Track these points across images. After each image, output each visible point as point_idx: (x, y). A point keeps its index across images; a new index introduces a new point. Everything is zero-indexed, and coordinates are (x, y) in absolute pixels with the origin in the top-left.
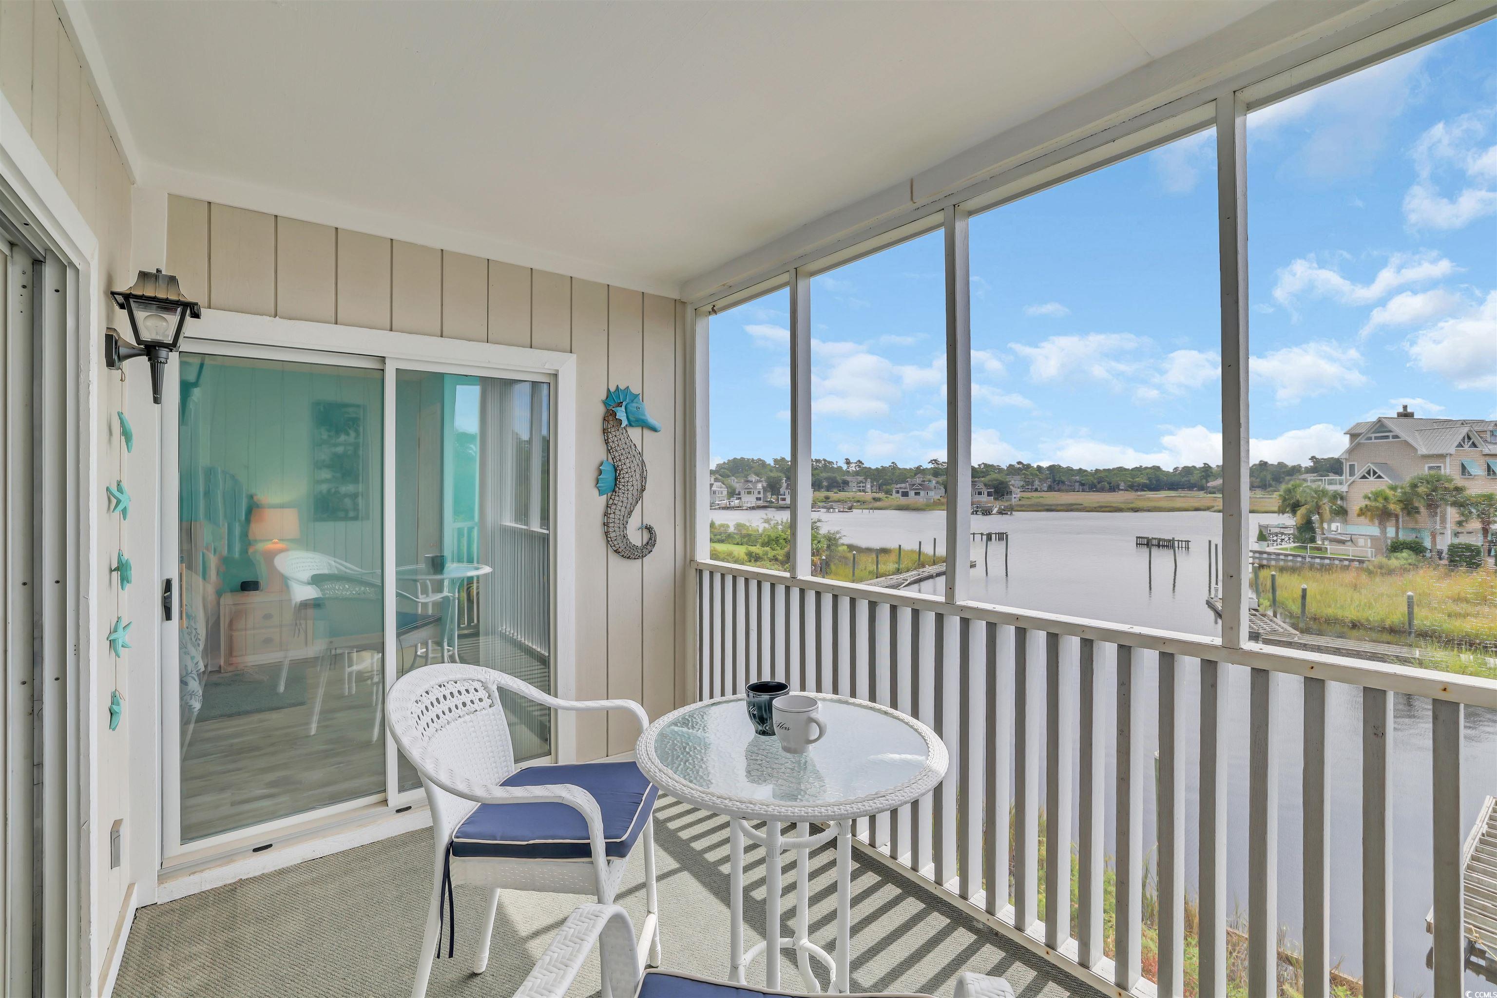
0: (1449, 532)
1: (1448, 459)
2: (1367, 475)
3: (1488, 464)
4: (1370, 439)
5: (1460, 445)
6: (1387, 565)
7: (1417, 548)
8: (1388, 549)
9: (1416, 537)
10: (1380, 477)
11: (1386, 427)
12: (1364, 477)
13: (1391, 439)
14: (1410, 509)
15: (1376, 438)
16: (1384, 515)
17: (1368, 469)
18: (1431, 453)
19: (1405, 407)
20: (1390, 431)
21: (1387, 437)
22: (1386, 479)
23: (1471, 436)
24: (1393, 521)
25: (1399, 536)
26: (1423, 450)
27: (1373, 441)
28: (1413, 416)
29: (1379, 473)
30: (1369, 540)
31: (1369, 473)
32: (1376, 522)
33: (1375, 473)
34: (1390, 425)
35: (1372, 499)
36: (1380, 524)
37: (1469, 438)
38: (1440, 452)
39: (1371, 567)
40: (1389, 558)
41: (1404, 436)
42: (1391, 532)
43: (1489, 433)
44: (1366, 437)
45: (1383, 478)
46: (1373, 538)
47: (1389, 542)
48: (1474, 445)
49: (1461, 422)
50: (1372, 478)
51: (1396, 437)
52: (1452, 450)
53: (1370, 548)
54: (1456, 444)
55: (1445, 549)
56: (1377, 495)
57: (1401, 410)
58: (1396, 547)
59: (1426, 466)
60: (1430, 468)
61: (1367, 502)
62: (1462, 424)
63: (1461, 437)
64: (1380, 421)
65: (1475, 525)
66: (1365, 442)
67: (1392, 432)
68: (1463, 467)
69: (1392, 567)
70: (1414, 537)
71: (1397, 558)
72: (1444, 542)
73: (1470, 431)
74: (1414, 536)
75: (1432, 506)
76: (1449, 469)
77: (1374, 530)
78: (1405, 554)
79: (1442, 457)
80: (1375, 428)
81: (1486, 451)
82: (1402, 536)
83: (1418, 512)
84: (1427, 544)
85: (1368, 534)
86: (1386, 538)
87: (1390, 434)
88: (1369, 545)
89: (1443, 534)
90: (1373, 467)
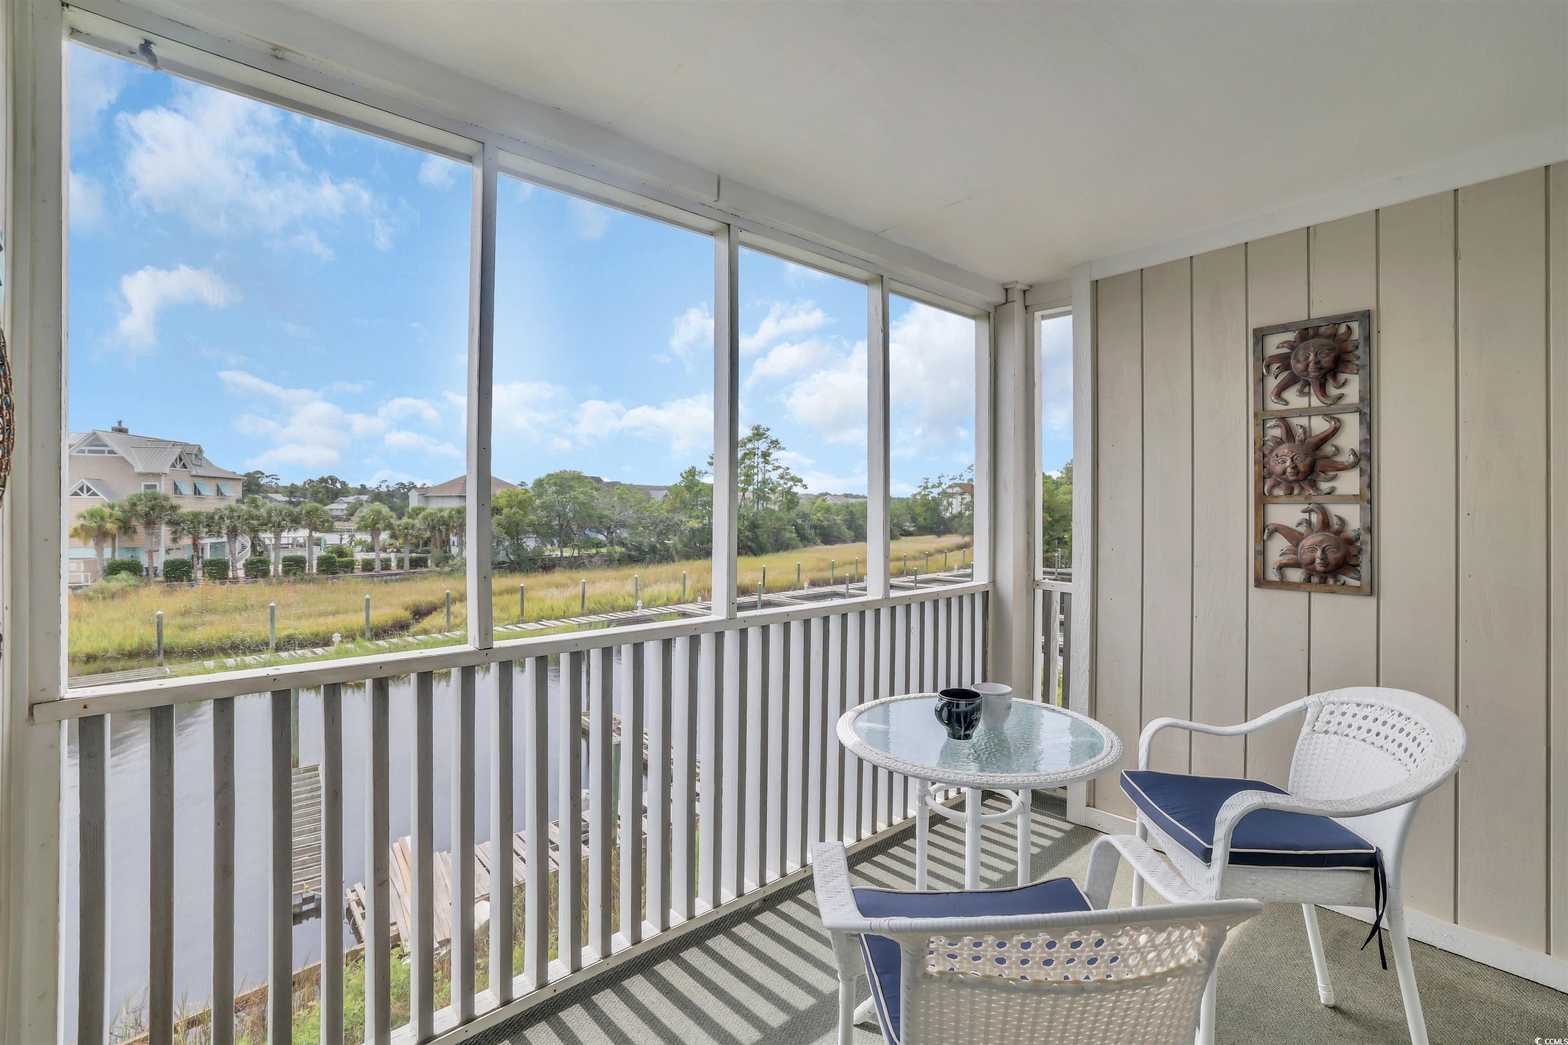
0: (162, 550)
1: (163, 478)
2: (79, 492)
3: (195, 485)
4: (83, 452)
5: (173, 466)
6: (107, 589)
7: (134, 568)
8: (105, 571)
9: (132, 556)
10: (94, 494)
11: (101, 441)
12: (76, 494)
13: (106, 454)
14: (126, 527)
15: (90, 451)
16: (101, 535)
17: (81, 485)
18: (148, 471)
19: (120, 423)
20: (106, 446)
21: (103, 452)
22: (101, 496)
23: (182, 457)
24: (110, 540)
25: (116, 556)
26: (139, 468)
27: (86, 454)
28: (127, 433)
29: (94, 489)
30: (82, 565)
31: (81, 489)
32: (91, 543)
33: (89, 489)
34: (106, 439)
35: (87, 517)
36: (96, 544)
37: (181, 460)
38: (156, 471)
39: (91, 593)
40: (108, 581)
41: (121, 452)
42: (107, 553)
43: (194, 455)
44: (77, 450)
45: (98, 495)
46: (86, 561)
47: (105, 564)
48: (184, 466)
49: (172, 443)
50: (85, 496)
51: (111, 452)
52: (167, 470)
53: (83, 572)
54: (171, 463)
55: (161, 567)
56: (93, 515)
57: (116, 425)
58: (113, 569)
59: (143, 484)
60: (147, 487)
61: (81, 521)
62: (174, 445)
63: (174, 458)
64: (94, 433)
65: (187, 541)
66: (77, 454)
67: (107, 446)
68: (176, 487)
69: (114, 590)
70: (130, 557)
71: (117, 580)
72: (160, 560)
73: (182, 452)
74: (130, 555)
75: (150, 523)
76: (163, 488)
77: (90, 552)
78: (123, 575)
79: (157, 476)
80: (89, 440)
81: (194, 473)
82: (118, 558)
83: (135, 532)
84: (144, 561)
85: (80, 557)
86: (103, 560)
87: (106, 449)
88: (82, 568)
89: (158, 551)
90: (87, 483)
